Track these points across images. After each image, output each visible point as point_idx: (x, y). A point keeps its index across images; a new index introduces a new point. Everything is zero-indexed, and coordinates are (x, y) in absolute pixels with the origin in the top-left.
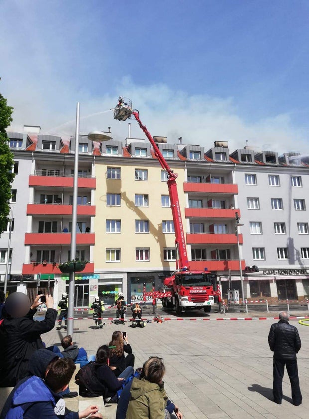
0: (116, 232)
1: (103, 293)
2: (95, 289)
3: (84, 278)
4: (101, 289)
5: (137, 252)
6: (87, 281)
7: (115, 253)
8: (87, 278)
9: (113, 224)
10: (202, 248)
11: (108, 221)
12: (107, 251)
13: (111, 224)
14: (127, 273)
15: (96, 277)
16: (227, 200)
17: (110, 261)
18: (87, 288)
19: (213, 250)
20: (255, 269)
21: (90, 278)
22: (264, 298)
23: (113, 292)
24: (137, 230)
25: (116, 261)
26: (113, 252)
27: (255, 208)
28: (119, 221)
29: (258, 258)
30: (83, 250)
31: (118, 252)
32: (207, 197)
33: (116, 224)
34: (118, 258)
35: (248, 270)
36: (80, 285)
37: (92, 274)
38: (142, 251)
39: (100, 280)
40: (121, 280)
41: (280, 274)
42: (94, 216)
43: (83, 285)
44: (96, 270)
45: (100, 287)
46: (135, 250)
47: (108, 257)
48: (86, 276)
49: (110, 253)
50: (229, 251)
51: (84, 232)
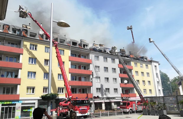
0: (33, 78)
1: (24, 110)
2: (19, 109)
3: (13, 103)
4: (23, 108)
5: (44, 89)
6: (15, 104)
7: (32, 90)
8: (15, 103)
9: (32, 74)
10: (75, 88)
11: (29, 72)
12: (27, 88)
13: (30, 74)
14: (38, 100)
15: (20, 102)
16: (86, 66)
17: (29, 93)
18: (14, 108)
19: (79, 89)
20: (98, 97)
21: (17, 103)
22: (100, 110)
23: (29, 110)
24: (44, 78)
25: (32, 93)
26: (30, 89)
27: (98, 71)
28: (35, 73)
29: (98, 92)
30: (12, 87)
31: (33, 89)
32: (78, 64)
33: (33, 74)
34: (33, 92)
35: (95, 98)
36: (10, 106)
37: (18, 101)
38: (46, 89)
39: (22, 104)
40: (34, 104)
41: (106, 99)
42: (21, 69)
43: (12, 106)
44: (20, 98)
45: (22, 107)
46: (43, 88)
47: (27, 92)
48: (14, 102)
49: (29, 90)
50: (86, 89)
51: (13, 77)
